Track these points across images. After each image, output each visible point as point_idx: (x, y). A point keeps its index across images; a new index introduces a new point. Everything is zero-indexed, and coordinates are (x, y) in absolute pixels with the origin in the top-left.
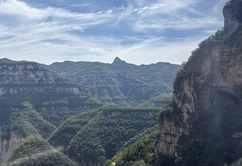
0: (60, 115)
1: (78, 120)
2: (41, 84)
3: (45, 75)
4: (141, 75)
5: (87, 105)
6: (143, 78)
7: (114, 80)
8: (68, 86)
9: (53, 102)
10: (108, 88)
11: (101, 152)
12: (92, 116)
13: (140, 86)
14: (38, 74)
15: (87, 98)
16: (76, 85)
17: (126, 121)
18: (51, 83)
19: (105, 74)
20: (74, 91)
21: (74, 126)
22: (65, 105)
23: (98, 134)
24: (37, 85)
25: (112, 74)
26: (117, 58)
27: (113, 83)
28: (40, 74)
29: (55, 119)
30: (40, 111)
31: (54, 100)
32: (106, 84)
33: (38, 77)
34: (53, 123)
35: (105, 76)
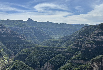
0: (14, 47)
1: (27, 51)
2: (4, 33)
3: (7, 30)
4: (42, 27)
5: (25, 43)
6: (42, 29)
7: (31, 30)
8: (16, 35)
9: (11, 41)
10: (30, 34)
11: (38, 63)
12: (33, 49)
13: (43, 33)
14: (3, 29)
15: (25, 40)
16: (20, 35)
17: (46, 52)
18: (9, 33)
19: (28, 27)
20: (19, 37)
21: (26, 53)
22: (16, 43)
23: (37, 57)
24: (3, 34)
25: (30, 27)
26: (29, 18)
27: (31, 31)
28: (4, 29)
29: (12, 49)
30: (5, 45)
31: (11, 40)
32: (29, 32)
33: (3, 30)
34: (12, 50)
35: (27, 28)
